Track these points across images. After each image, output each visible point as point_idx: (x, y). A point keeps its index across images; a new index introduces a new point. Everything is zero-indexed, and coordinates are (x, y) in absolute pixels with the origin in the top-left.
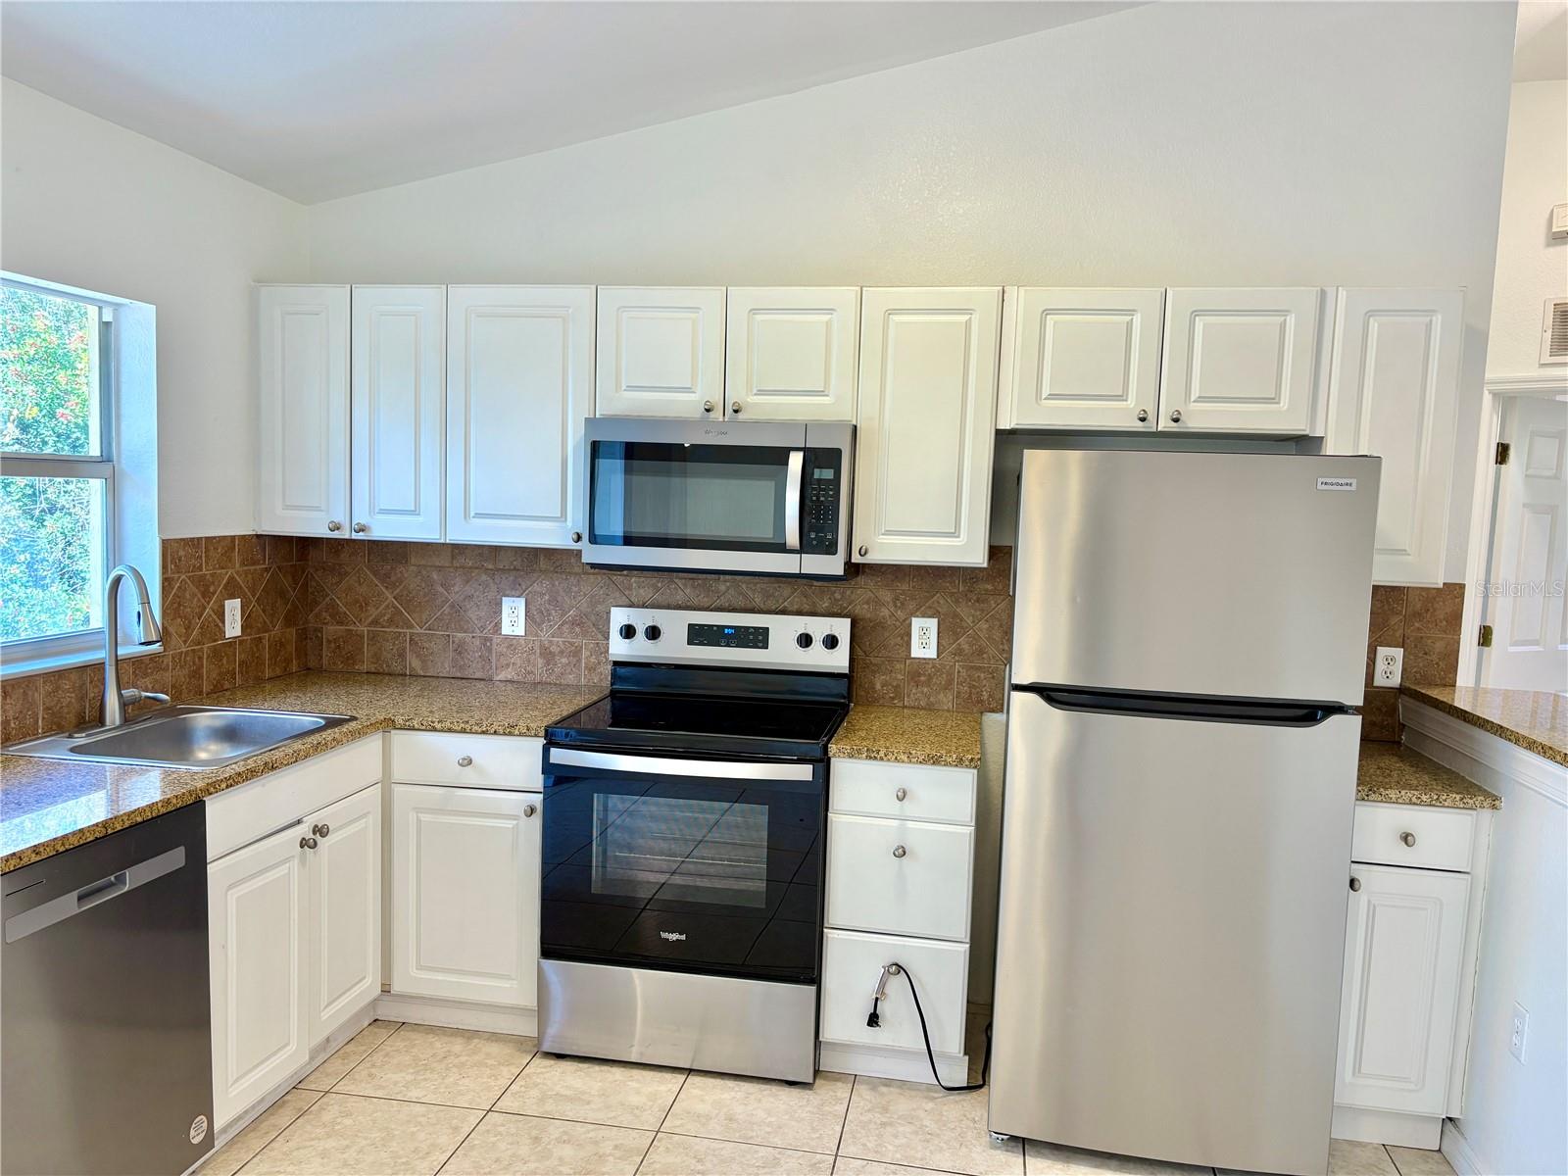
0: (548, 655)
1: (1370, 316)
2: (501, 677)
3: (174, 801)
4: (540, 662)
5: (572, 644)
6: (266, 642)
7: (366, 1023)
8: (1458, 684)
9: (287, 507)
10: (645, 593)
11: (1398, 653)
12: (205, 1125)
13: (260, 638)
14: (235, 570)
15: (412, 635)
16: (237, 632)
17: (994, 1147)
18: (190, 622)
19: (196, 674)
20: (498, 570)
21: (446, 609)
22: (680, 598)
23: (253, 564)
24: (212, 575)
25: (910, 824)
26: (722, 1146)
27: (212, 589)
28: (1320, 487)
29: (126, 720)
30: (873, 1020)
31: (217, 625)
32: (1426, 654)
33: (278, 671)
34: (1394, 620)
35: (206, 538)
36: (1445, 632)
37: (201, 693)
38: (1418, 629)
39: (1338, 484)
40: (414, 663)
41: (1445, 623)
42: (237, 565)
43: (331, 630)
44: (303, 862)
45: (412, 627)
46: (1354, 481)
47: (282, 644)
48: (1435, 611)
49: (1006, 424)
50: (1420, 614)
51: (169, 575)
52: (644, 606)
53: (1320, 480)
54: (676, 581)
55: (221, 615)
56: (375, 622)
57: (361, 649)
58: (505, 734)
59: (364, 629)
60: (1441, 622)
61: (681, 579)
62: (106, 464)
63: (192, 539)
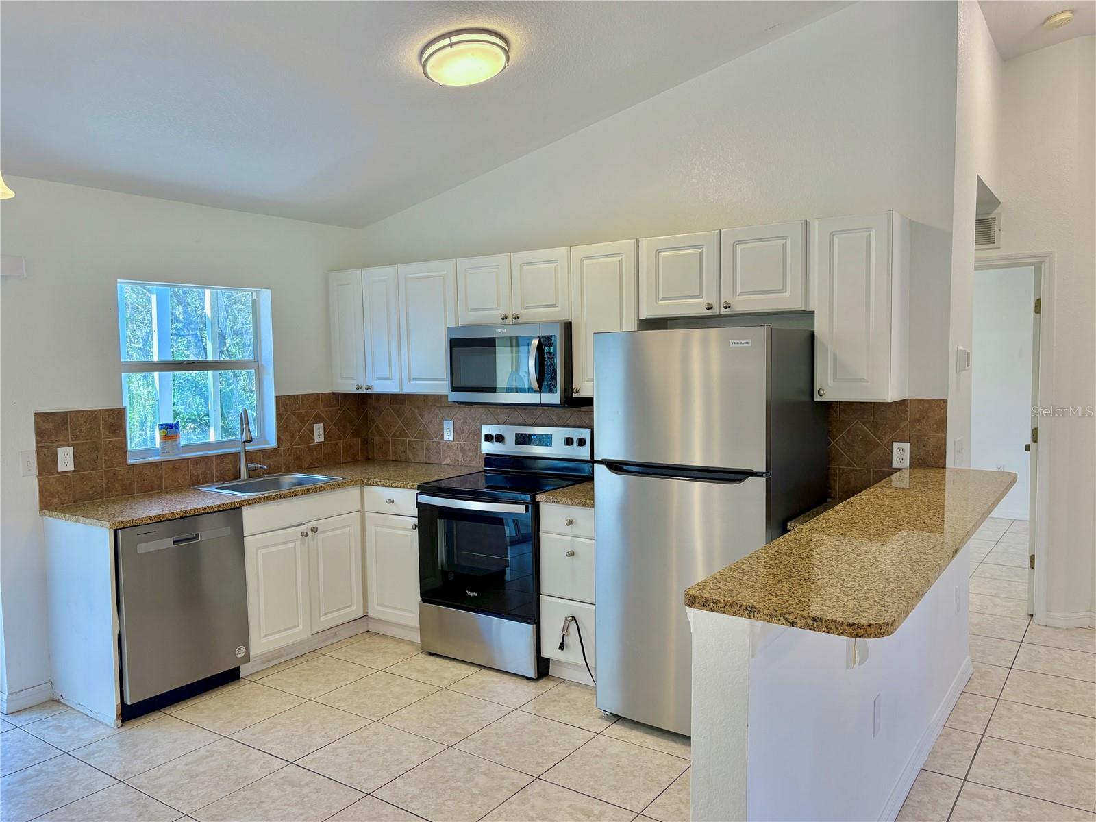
0: (463, 451)
1: (834, 235)
2: (445, 463)
3: (222, 506)
4: (461, 455)
5: (474, 445)
6: (340, 445)
7: (361, 631)
8: (947, 466)
9: (342, 379)
10: (503, 417)
11: (907, 446)
12: (244, 650)
13: (337, 443)
14: (320, 408)
15: (409, 441)
16: (322, 439)
17: (602, 718)
18: (293, 434)
19: (298, 459)
20: (442, 407)
21: (421, 427)
22: (519, 420)
23: (332, 406)
24: (306, 412)
25: (577, 539)
26: (464, 697)
27: (306, 419)
28: (731, 345)
29: (250, 477)
30: (562, 646)
31: (310, 436)
32: (924, 446)
33: (349, 460)
34: (903, 425)
35: (302, 395)
36: (936, 432)
37: (301, 468)
38: (919, 430)
39: (741, 343)
40: (410, 455)
41: (935, 426)
42: (321, 407)
43: (377, 439)
44: (303, 543)
45: (408, 437)
46: (749, 341)
47: (351, 446)
48: (928, 417)
49: (643, 316)
50: (918, 420)
51: (281, 412)
52: (504, 424)
53: (731, 341)
54: (518, 410)
55: (312, 431)
56: (394, 435)
57: (389, 450)
58: (404, 488)
59: (390, 438)
60: (933, 425)
61: (519, 409)
62: (254, 363)
63: (294, 395)
